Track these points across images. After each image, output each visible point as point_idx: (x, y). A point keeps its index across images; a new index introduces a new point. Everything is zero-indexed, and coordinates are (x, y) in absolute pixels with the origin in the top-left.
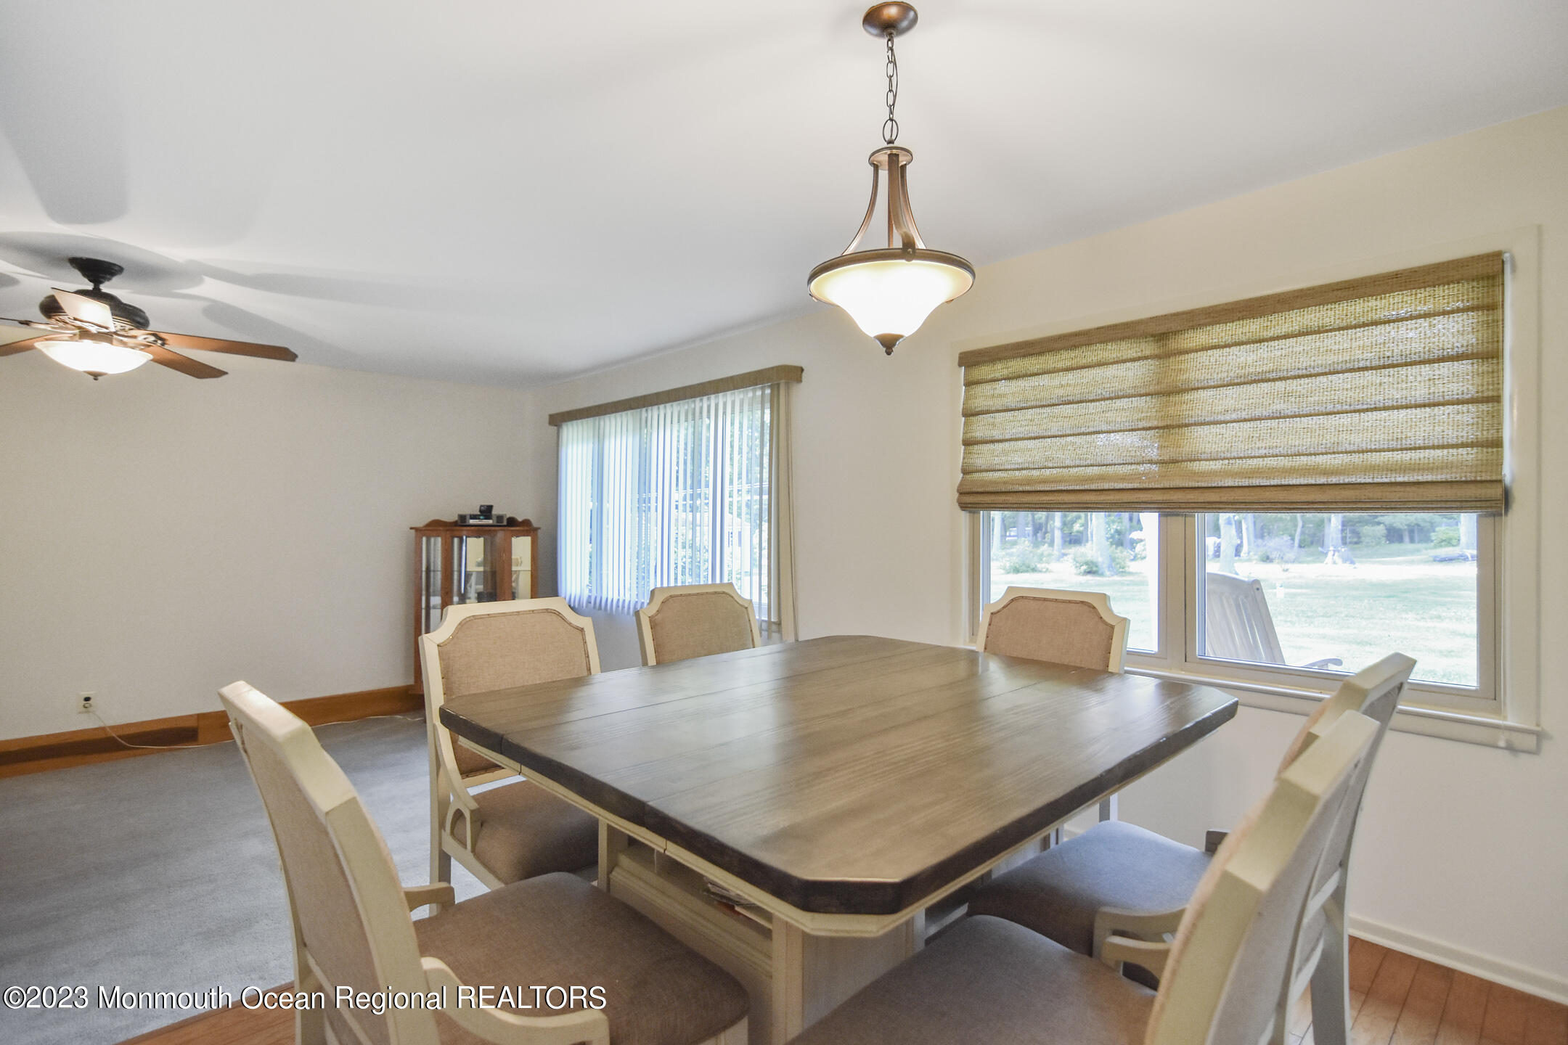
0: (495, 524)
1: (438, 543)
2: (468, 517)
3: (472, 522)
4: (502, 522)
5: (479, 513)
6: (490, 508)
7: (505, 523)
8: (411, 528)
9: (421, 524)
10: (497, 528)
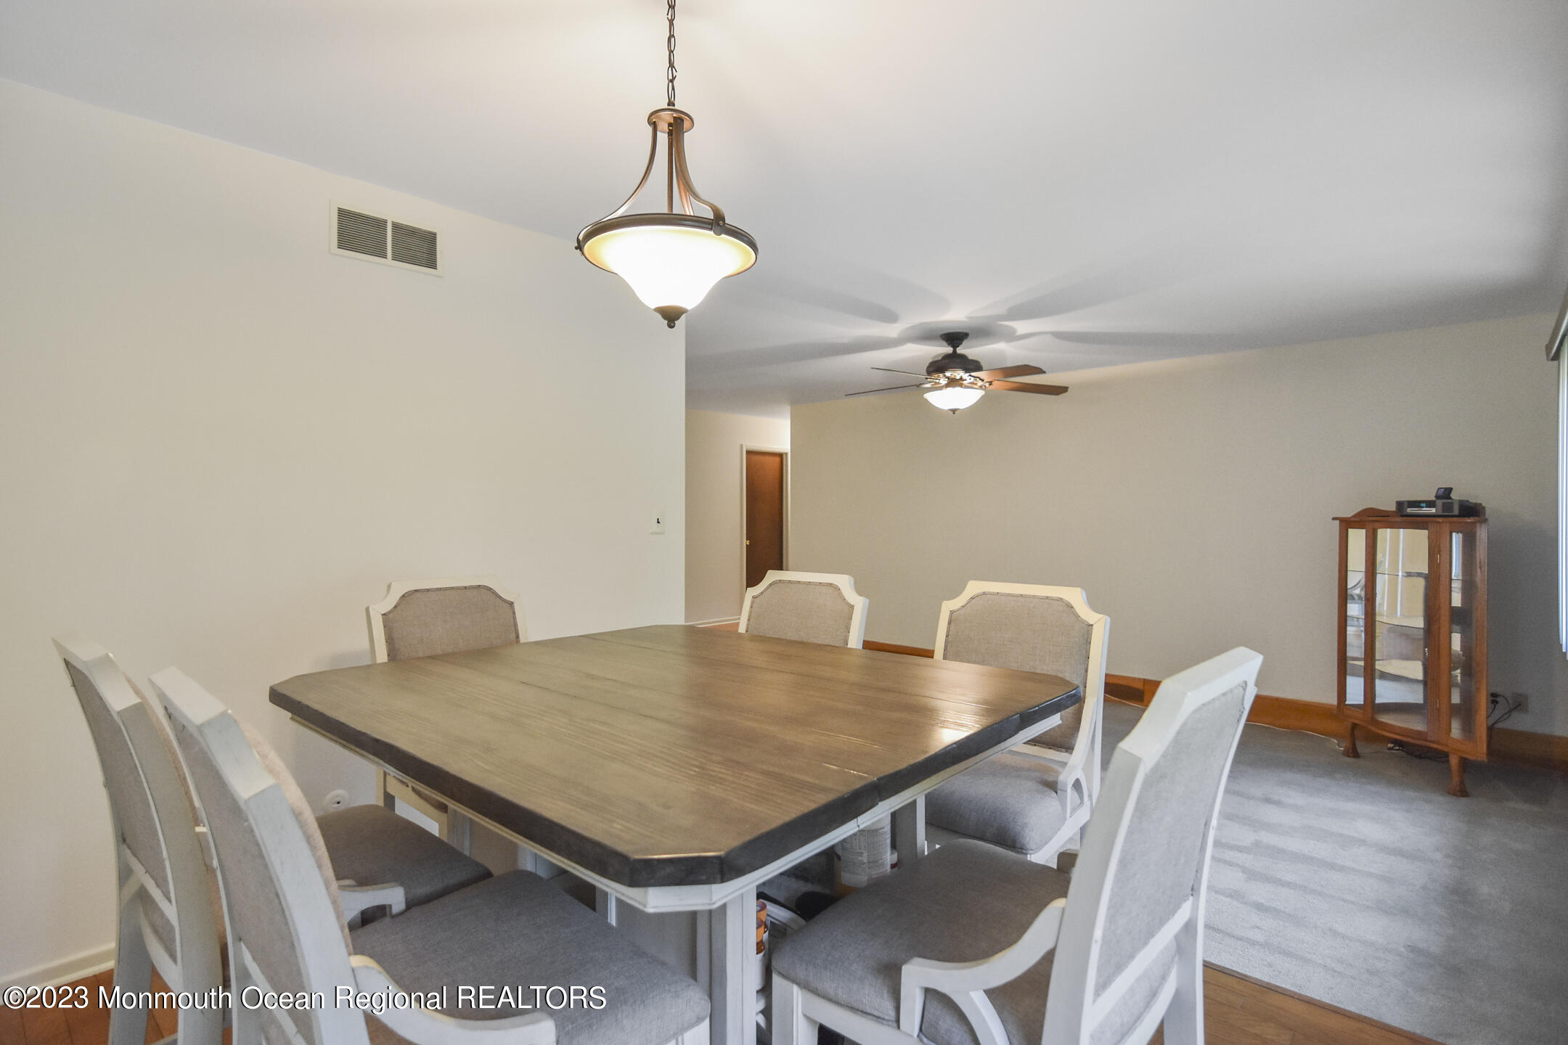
0: (1440, 513)
1: (1357, 538)
2: (1406, 505)
3: (1409, 510)
4: (1452, 511)
5: (1434, 499)
6: (1448, 491)
7: (1456, 512)
8: (1334, 519)
9: (1349, 513)
10: (1440, 520)
